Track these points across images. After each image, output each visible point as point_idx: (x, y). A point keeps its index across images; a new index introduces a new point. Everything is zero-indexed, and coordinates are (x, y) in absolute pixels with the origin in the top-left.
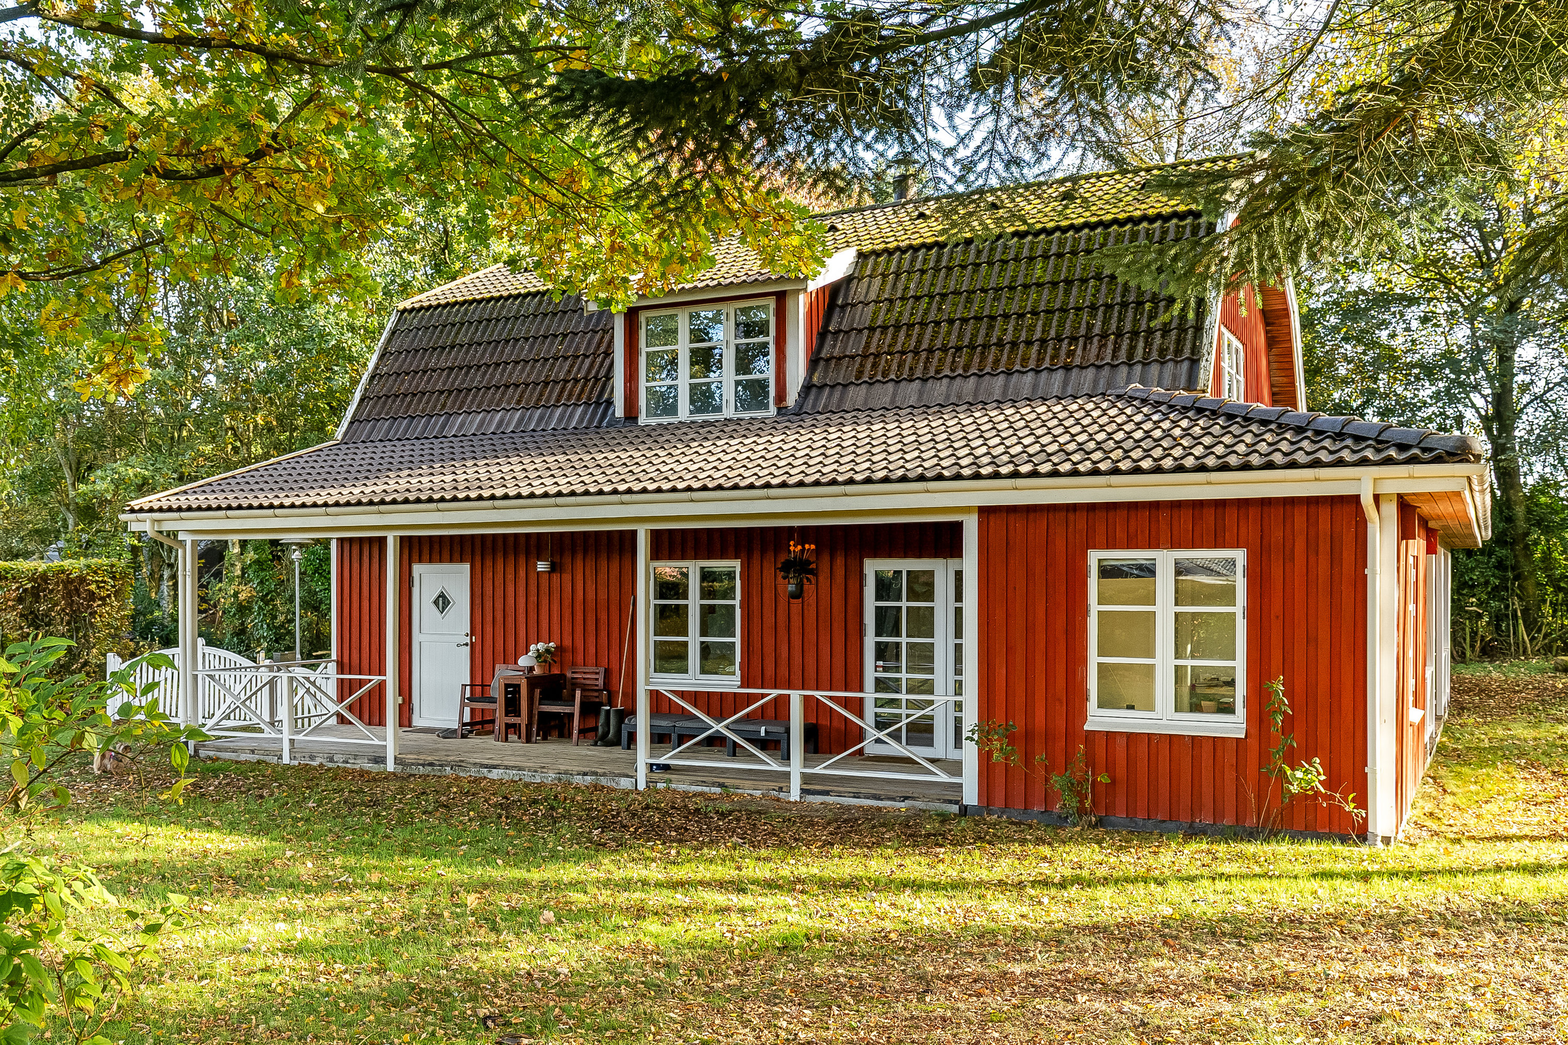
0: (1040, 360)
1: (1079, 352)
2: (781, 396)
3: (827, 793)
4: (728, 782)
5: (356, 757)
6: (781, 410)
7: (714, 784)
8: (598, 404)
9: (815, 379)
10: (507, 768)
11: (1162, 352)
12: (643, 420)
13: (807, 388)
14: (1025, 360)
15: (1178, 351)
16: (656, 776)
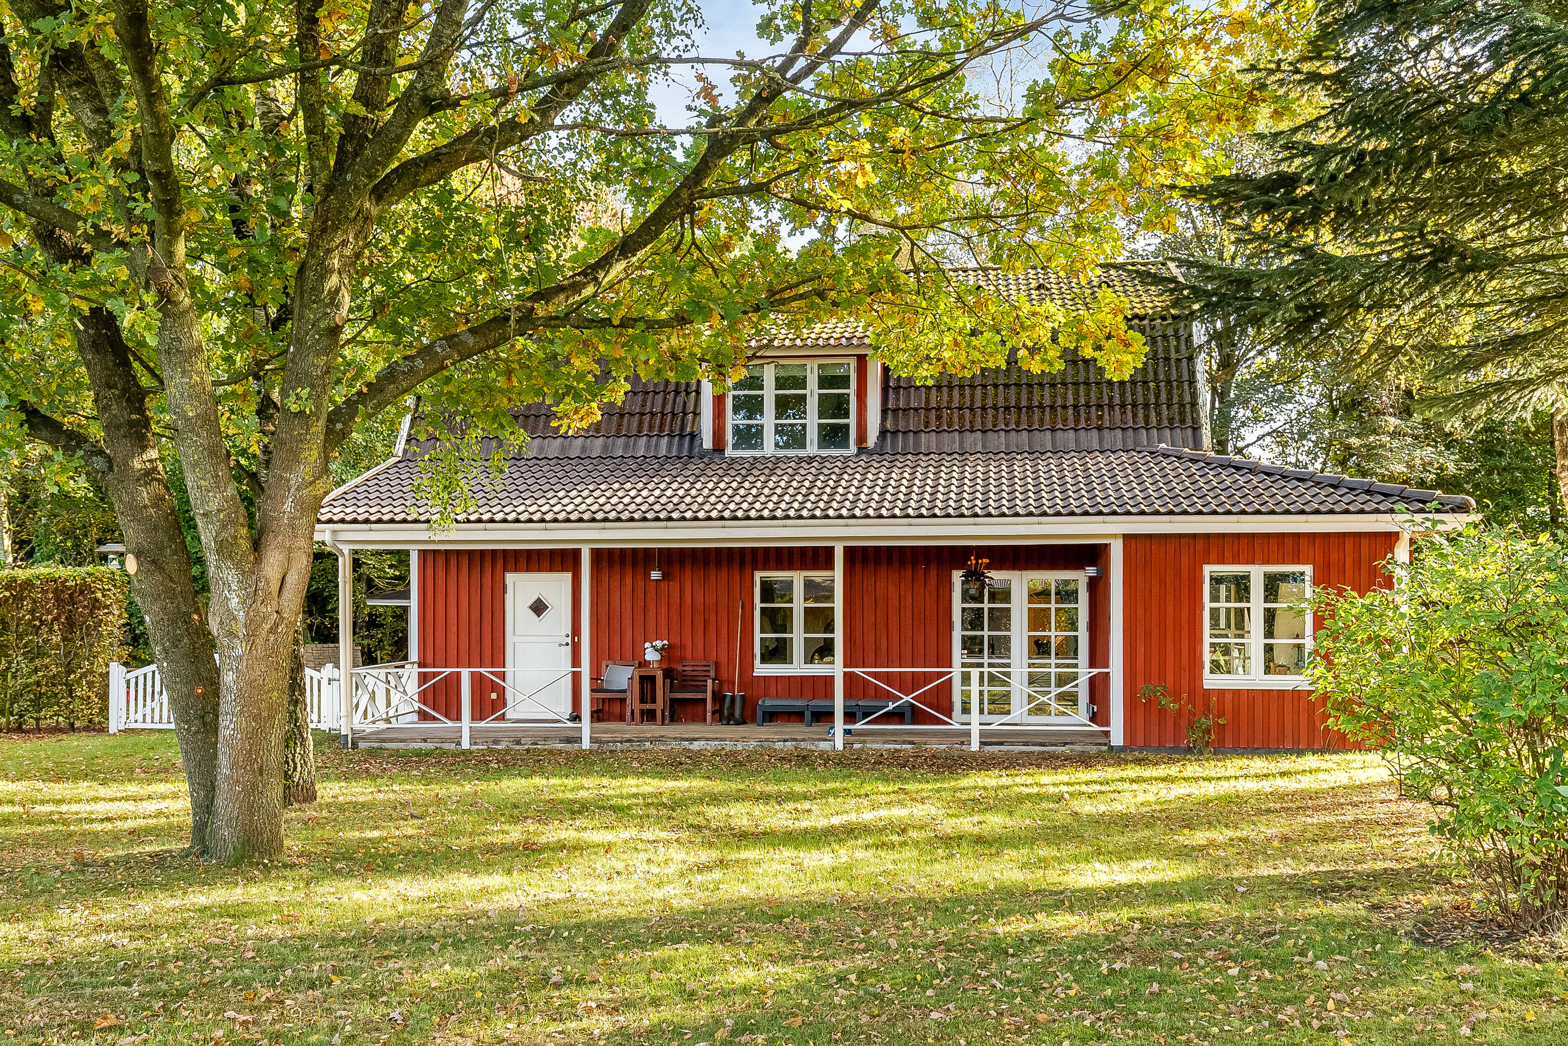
0: (1077, 421)
1: (1106, 417)
2: (862, 438)
3: (1001, 744)
4: (915, 739)
5: (546, 739)
6: (862, 450)
7: (904, 742)
8: (682, 436)
9: (888, 426)
10: (707, 739)
11: (1171, 420)
12: (729, 452)
13: (883, 433)
14: (1065, 421)
15: (1183, 421)
16: (851, 738)
